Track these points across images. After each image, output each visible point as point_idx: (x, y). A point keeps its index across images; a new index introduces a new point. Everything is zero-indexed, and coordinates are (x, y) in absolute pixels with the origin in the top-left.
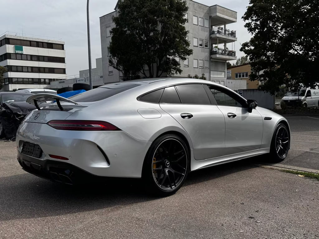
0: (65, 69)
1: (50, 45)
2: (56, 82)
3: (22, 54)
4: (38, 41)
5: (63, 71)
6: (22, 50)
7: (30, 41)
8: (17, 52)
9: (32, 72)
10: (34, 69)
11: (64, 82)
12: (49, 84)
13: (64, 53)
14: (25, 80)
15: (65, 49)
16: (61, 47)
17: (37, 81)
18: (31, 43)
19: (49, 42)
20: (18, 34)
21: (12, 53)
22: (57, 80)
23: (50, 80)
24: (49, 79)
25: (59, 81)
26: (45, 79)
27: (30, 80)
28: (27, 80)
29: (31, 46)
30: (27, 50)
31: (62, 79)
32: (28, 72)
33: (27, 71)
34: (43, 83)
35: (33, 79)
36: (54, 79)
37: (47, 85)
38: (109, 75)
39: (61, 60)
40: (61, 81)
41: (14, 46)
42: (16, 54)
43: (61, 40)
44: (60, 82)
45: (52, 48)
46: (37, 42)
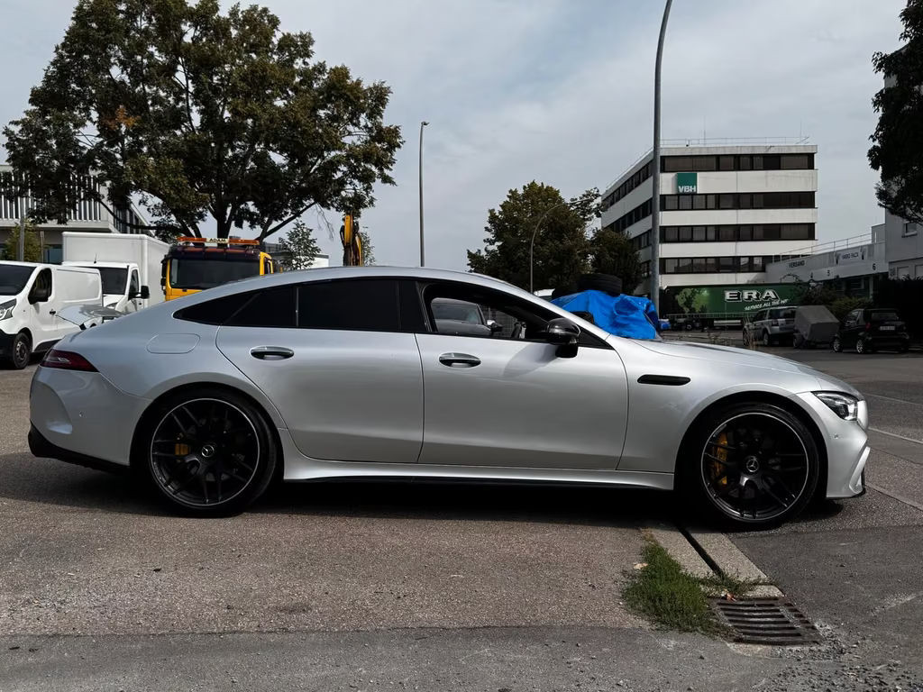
0: (813, 224)
1: (772, 161)
2: (783, 266)
3: (693, 194)
4: (739, 153)
5: (808, 232)
6: (694, 183)
7: (718, 157)
8: (681, 191)
9: (718, 239)
10: (723, 233)
11: (801, 263)
12: (763, 270)
13: (814, 179)
14: (696, 261)
15: (816, 165)
16: (806, 161)
17: (730, 263)
18: (719, 162)
19: (770, 152)
20: (693, 142)
21: (670, 193)
22: (786, 257)
23: (767, 259)
24: (764, 257)
25: (791, 261)
26: (751, 258)
27: (711, 262)
28: (703, 261)
29: (718, 169)
30: (709, 182)
31: (798, 256)
32: (706, 240)
33: (704, 238)
34: (747, 269)
35: (717, 258)
36: (777, 257)
37: (755, 274)
38: (904, 237)
39: (805, 200)
40: (797, 261)
41: (673, 175)
42: (678, 195)
43: (807, 140)
44: (794, 265)
45: (779, 168)
46: (737, 157)
